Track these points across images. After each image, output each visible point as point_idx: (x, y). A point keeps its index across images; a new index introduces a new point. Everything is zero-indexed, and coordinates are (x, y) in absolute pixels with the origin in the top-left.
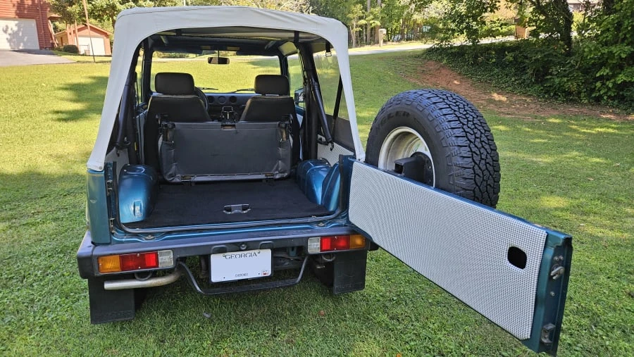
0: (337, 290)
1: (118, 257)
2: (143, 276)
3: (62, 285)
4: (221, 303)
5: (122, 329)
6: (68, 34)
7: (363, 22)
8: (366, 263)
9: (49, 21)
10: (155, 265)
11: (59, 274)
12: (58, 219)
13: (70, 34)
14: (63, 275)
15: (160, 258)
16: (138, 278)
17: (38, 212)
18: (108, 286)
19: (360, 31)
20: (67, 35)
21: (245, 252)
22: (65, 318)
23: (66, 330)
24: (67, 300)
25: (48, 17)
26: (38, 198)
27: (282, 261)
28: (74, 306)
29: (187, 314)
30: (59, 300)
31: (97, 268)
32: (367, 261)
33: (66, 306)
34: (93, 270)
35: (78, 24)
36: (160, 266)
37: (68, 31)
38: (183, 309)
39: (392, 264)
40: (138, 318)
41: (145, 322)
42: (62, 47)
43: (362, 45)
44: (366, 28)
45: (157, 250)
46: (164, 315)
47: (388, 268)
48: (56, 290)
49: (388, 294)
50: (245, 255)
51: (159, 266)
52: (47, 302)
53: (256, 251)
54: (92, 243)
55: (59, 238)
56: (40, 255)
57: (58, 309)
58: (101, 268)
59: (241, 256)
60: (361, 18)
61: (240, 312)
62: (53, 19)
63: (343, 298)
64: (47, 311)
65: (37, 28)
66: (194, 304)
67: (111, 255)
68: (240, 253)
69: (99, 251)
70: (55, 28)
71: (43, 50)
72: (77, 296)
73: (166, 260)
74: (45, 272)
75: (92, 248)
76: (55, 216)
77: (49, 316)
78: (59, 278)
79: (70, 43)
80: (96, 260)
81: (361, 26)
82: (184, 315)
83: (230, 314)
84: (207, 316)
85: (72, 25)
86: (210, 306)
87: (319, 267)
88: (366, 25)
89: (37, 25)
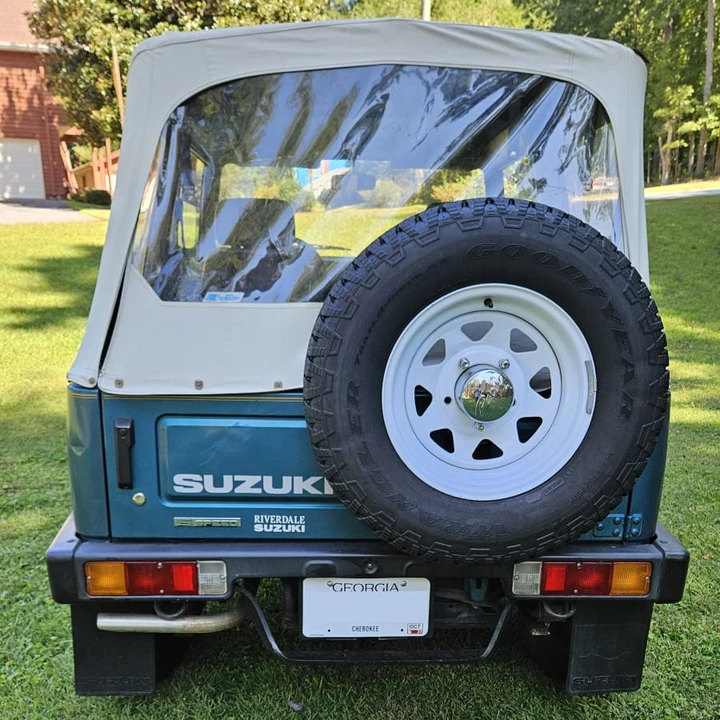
0: (575, 686)
1: (121, 566)
2: (168, 609)
3: (40, 620)
4: (326, 686)
5: (134, 711)
6: (95, 170)
7: (690, 126)
8: (646, 638)
9: (64, 143)
10: (191, 589)
11: (37, 601)
12: (47, 502)
13: (99, 168)
14: (44, 603)
15: (201, 575)
16: (159, 613)
17: (15, 488)
18: (104, 622)
19: (682, 149)
20: (92, 171)
21: (375, 581)
22: (36, 679)
23: (36, 702)
24: (45, 648)
25: (61, 135)
26: (18, 463)
27: (454, 610)
28: (54, 659)
29: (257, 700)
30: (30, 646)
31: (82, 584)
32: (651, 636)
33: (42, 659)
34: (76, 588)
35: (113, 151)
36: (202, 593)
37: (95, 164)
38: (251, 690)
39: (711, 649)
40: (165, 696)
41: (176, 704)
42: (83, 195)
43: (683, 179)
44: (697, 141)
45: (195, 559)
46: (213, 696)
47: (699, 657)
48: (27, 628)
49: (694, 712)
50: (374, 588)
51: (200, 592)
52: (9, 648)
53: (399, 581)
54: (77, 535)
55: (43, 535)
56: (8, 563)
57: (27, 663)
58: (90, 586)
59: (364, 588)
60: (688, 117)
61: (362, 709)
62: (70, 140)
63: (586, 707)
64: (8, 664)
65: (42, 156)
66: (273, 682)
67: (109, 560)
68: (364, 581)
69: (87, 551)
70: (75, 160)
71: (52, 201)
72: (62, 643)
73: (213, 581)
74: (13, 593)
75: (74, 544)
76: (42, 496)
77: (10, 673)
78: (35, 606)
79: (98, 187)
80: (79, 568)
81: (685, 136)
82: (251, 700)
83: (340, 709)
84: (296, 707)
85: (102, 150)
86: (303, 691)
87: (535, 633)
88: (697, 133)
89: (42, 152)
